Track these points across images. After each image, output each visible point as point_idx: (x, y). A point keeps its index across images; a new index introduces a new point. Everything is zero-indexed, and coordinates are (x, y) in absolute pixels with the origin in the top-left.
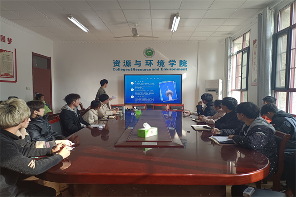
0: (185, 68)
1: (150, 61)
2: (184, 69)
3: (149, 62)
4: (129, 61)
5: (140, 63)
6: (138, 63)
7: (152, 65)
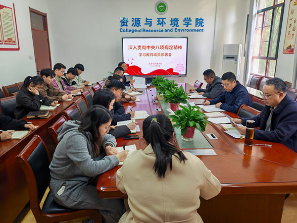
0: (201, 28)
2: (200, 30)
3: (161, 20)
4: (138, 19)
6: (149, 22)
7: (165, 24)
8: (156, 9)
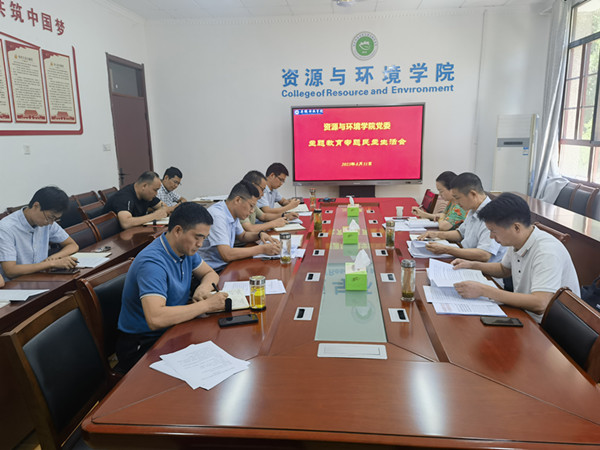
0: (449, 83)
1: (367, 68)
2: (446, 88)
3: (363, 71)
4: (318, 70)
5: (343, 76)
6: (339, 75)
7: (372, 78)
8: (354, 48)
